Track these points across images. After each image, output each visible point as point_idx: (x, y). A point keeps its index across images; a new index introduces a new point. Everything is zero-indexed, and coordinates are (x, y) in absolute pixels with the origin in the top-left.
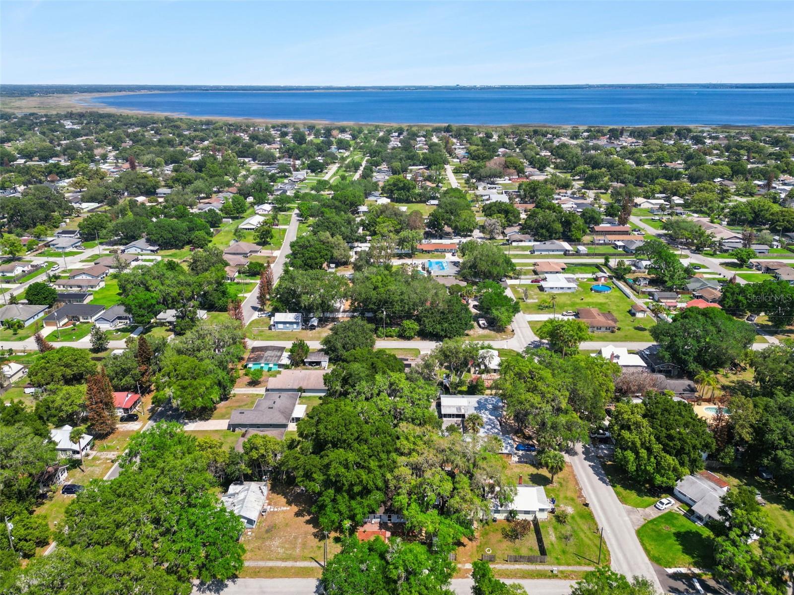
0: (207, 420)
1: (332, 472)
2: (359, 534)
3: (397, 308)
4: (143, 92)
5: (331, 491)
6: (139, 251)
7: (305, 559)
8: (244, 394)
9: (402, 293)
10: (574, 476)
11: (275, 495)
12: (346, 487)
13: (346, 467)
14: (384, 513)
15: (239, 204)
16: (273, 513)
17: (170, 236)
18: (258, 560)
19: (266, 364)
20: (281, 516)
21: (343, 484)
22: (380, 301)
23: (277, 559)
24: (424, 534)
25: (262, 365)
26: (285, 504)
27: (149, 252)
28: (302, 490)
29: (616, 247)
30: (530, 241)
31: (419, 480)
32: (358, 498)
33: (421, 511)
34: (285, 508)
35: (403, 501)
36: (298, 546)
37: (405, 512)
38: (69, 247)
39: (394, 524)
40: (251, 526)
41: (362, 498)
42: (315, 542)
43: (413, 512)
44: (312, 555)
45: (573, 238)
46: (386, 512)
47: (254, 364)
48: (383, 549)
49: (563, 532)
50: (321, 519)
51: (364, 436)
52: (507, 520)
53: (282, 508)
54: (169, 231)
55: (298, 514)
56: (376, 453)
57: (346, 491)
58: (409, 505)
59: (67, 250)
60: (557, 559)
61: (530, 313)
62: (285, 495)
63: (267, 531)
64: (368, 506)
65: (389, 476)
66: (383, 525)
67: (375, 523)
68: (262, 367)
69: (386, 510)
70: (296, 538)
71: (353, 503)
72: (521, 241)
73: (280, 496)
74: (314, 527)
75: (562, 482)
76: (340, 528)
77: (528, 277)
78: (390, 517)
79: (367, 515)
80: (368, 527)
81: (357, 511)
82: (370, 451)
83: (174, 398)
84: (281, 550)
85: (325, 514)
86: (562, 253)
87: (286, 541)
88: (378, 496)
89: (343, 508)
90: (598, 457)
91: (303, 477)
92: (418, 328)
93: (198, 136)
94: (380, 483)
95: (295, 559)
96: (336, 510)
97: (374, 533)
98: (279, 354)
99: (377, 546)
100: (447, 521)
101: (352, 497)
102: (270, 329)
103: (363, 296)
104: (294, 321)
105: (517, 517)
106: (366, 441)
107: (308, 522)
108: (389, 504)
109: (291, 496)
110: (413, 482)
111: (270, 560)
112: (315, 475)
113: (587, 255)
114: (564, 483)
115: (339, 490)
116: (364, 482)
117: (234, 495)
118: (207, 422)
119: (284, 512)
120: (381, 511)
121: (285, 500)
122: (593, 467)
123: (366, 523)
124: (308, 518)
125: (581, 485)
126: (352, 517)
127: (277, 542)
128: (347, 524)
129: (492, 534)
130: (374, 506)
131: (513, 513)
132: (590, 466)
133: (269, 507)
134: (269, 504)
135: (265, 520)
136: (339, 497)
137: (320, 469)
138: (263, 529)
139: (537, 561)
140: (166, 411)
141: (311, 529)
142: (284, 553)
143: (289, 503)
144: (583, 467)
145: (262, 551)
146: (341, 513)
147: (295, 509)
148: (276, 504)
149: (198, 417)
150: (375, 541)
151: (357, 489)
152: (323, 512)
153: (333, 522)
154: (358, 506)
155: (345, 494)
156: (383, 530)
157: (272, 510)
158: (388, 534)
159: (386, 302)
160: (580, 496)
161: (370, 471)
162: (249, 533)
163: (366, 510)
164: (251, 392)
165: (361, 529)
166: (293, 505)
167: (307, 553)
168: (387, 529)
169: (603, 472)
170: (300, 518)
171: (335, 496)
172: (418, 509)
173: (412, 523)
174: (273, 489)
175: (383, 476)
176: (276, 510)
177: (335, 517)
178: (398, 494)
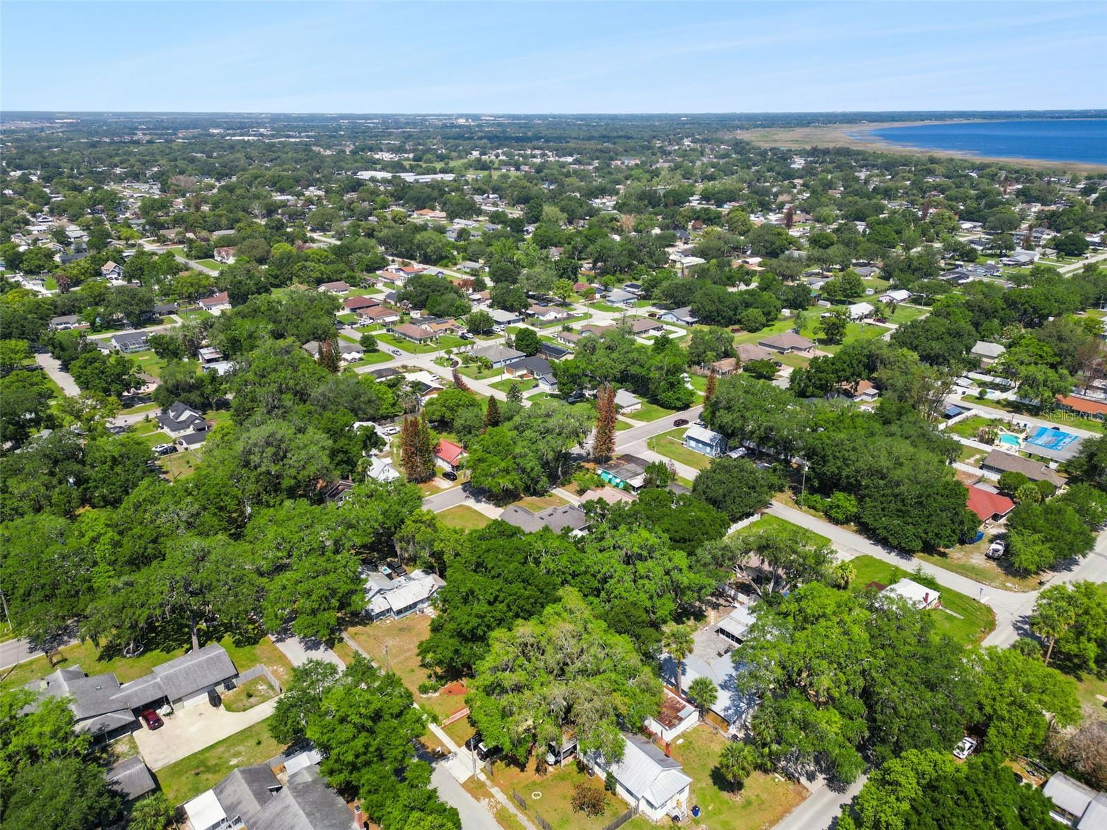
4: (956, 121)
6: (675, 319)
8: (561, 499)
19: (614, 476)
25: (611, 476)
27: (684, 323)
38: (619, 302)
47: (603, 472)
59: (616, 305)
68: (610, 479)
98: (641, 471)
102: (683, 443)
104: (708, 442)
164: (570, 499)
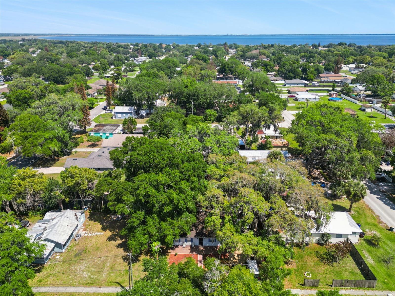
0: (49, 167)
1: (141, 192)
2: (171, 258)
3: (202, 99)
5: (141, 214)
7: (110, 284)
8: (84, 152)
9: (205, 90)
10: (367, 206)
11: (92, 222)
12: (156, 209)
13: (156, 187)
14: (195, 236)
15: (104, 65)
16: (87, 238)
17: (57, 75)
18: (58, 285)
19: (104, 134)
20: (94, 240)
21: (153, 205)
22: (189, 94)
23: (80, 284)
24: (236, 258)
25: (101, 134)
26: (100, 229)
28: (118, 218)
29: (336, 82)
30: (282, 81)
31: (233, 200)
32: (169, 219)
33: (237, 232)
34: (99, 233)
35: (216, 222)
36: (106, 269)
37: (219, 233)
39: (205, 247)
40: (60, 250)
41: (172, 219)
42: (124, 266)
43: (228, 233)
44: (119, 280)
45: (309, 78)
46: (197, 235)
47: (95, 134)
48: (197, 274)
49: (378, 254)
50: (129, 242)
51: (176, 161)
52: (319, 243)
53: (97, 233)
54: (56, 72)
55: (110, 239)
56: (187, 177)
57: (156, 213)
58: (223, 225)
60: (385, 283)
61: (292, 111)
62: (101, 222)
63: (76, 255)
64: (178, 227)
65: (200, 198)
66: (194, 249)
67: (187, 246)
68: (101, 136)
69: (197, 233)
70: (104, 262)
71: (163, 224)
72: (277, 80)
73: (96, 222)
74: (125, 250)
75: (358, 210)
76: (149, 252)
77: (285, 95)
78: (201, 240)
79: (178, 238)
80: (178, 251)
81: (166, 232)
82: (181, 175)
83: (15, 145)
84: (85, 275)
85: (134, 236)
86: (303, 86)
87: (94, 265)
88: (190, 218)
89: (153, 230)
90: (383, 192)
91: (115, 201)
92: (217, 114)
93: (89, 46)
94: (191, 205)
95: (99, 285)
96: (146, 232)
97: (185, 256)
98: (115, 128)
99: (190, 270)
100: (266, 242)
101: (162, 219)
102: (112, 118)
103: (177, 90)
104: (129, 111)
105: (329, 241)
106: (177, 167)
107: (119, 246)
108: (200, 227)
109: (106, 223)
110: (227, 203)
111: (72, 285)
112: (124, 198)
113: (319, 86)
114: (361, 212)
115: (149, 212)
116: (175, 201)
117: (48, 221)
118: (48, 168)
119: (97, 236)
120: (192, 234)
121: (101, 226)
122: (380, 199)
123: (177, 246)
124: (120, 242)
125: (377, 213)
126: (162, 240)
127: (83, 266)
128: (156, 246)
129: (306, 257)
130: (186, 228)
131: (326, 236)
132: (377, 198)
133: (84, 232)
134: (85, 230)
135: (78, 244)
136: (149, 220)
137: (131, 192)
138: (73, 253)
139: (364, 286)
140: (18, 161)
141: (121, 252)
142: (89, 277)
143: (104, 229)
144: (372, 199)
145: (65, 276)
146: (151, 236)
147: (108, 233)
148: (91, 230)
149: (41, 165)
150: (186, 263)
151: (167, 209)
152: (132, 234)
153: (142, 244)
154: (169, 227)
155: (155, 216)
156: (194, 253)
157: (86, 235)
158: (200, 257)
159: (194, 95)
160: (380, 222)
161: (181, 191)
162: (58, 257)
163: (177, 231)
164: (89, 151)
165: (172, 252)
166: (107, 231)
167: (114, 278)
168: (199, 252)
169: (391, 203)
170: (112, 242)
171: (145, 218)
172: (233, 229)
173: (227, 245)
174: (91, 217)
175: (194, 198)
176: (90, 235)
177: (144, 239)
178: (211, 215)
